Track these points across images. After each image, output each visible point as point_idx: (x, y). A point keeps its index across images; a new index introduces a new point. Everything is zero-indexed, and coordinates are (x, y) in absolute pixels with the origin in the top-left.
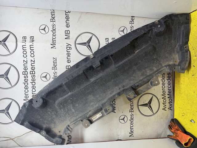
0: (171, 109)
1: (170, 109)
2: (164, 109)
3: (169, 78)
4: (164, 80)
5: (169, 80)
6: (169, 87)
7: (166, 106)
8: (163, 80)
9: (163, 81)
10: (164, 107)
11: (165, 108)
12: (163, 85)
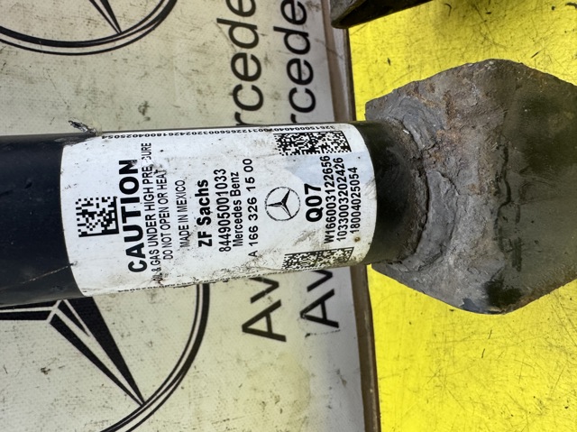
0: (324, 320)
1: (316, 314)
2: (261, 325)
3: (293, 21)
4: (253, 28)
5: (297, 42)
6: (302, 99)
7: (275, 296)
8: (234, 25)
9: (243, 35)
10: (263, 304)
11: (266, 314)
12: (245, 77)
